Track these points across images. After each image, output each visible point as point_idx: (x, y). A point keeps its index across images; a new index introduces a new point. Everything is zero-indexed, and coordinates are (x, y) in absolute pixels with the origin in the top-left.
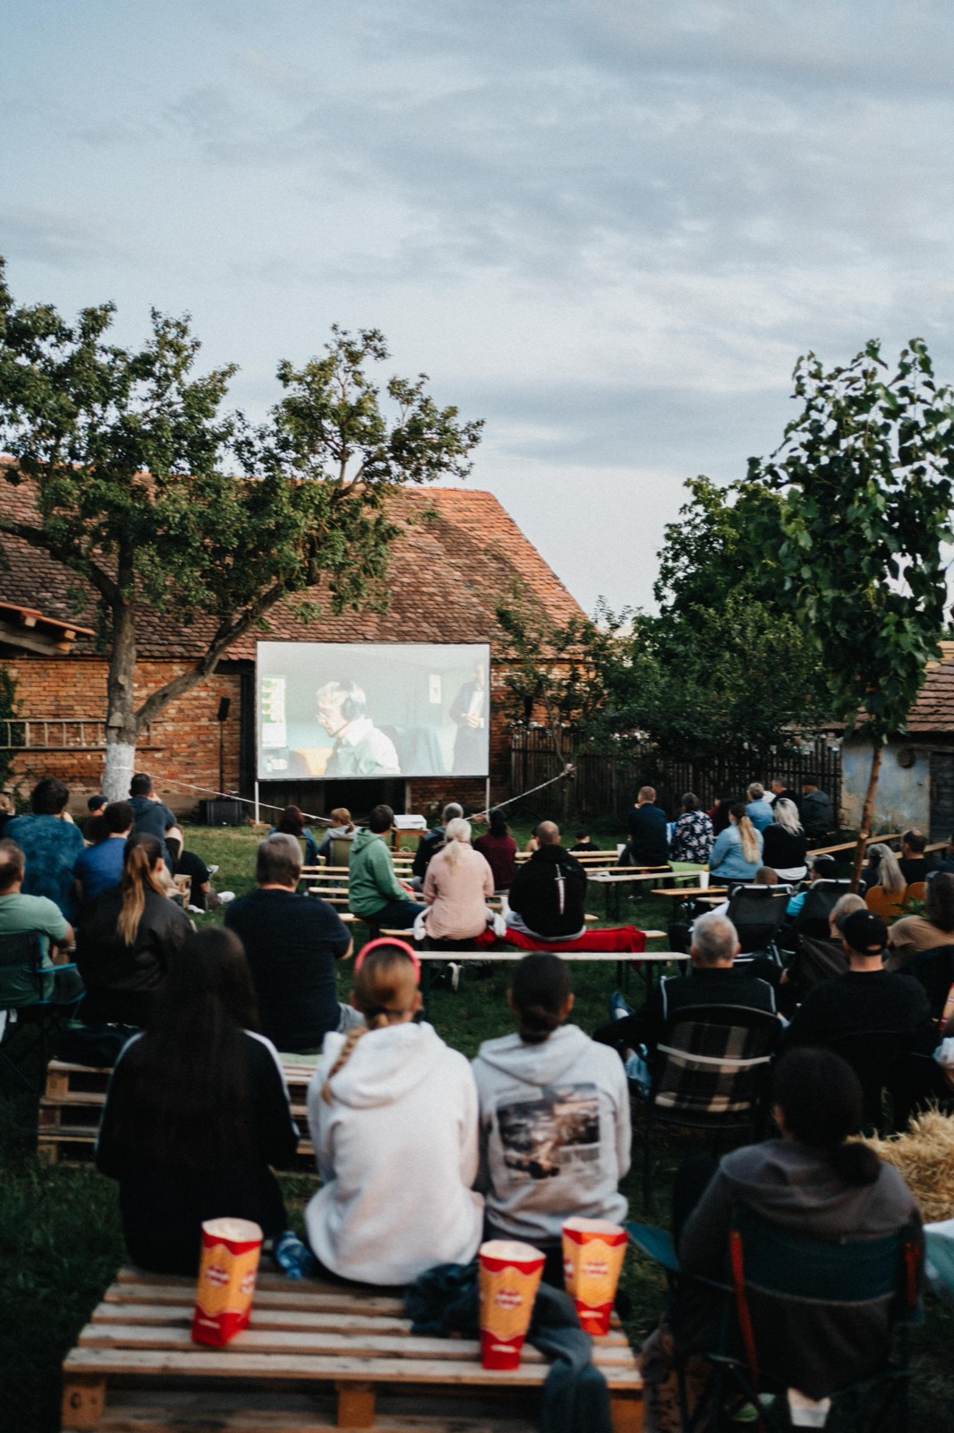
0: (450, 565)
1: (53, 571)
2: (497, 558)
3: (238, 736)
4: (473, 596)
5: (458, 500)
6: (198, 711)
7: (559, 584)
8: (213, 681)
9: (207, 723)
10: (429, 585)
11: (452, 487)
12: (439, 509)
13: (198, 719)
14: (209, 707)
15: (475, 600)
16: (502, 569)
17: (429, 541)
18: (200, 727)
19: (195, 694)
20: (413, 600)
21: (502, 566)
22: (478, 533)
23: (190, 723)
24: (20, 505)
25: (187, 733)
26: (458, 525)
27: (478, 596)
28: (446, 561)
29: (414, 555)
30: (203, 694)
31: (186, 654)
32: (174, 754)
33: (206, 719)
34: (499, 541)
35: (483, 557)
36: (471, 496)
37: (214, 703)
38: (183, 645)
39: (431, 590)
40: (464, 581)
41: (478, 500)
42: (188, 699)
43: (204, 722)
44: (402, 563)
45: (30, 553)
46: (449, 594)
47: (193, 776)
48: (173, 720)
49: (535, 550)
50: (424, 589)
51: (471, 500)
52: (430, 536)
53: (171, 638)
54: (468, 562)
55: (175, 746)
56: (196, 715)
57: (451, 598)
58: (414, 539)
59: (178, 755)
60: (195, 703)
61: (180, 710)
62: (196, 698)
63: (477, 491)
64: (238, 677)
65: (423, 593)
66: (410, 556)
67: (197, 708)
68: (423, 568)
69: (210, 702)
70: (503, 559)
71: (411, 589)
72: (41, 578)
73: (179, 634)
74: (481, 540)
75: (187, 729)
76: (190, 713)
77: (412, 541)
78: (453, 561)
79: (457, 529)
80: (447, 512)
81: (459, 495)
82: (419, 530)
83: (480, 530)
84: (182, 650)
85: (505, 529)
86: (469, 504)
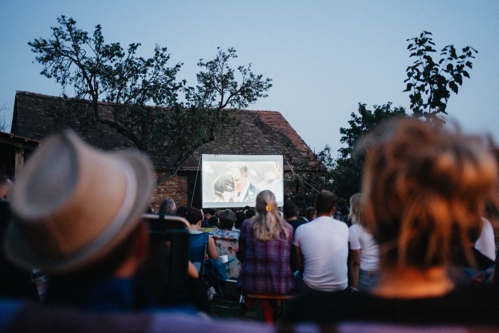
0: (264, 137)
1: (120, 140)
2: (282, 135)
3: (187, 199)
4: (273, 148)
5: (267, 115)
6: (172, 190)
7: (305, 144)
8: (177, 179)
9: (175, 194)
10: (257, 144)
11: (265, 110)
12: (260, 118)
13: (172, 192)
14: (176, 188)
15: (273, 149)
16: (284, 139)
17: (256, 129)
19: (171, 183)
20: (250, 150)
21: (283, 137)
22: (274, 126)
23: (169, 194)
24: (109, 117)
26: (267, 123)
27: (275, 148)
28: (263, 136)
29: (250, 134)
30: (174, 183)
31: (167, 169)
33: (175, 193)
34: (282, 129)
35: (277, 134)
36: (272, 113)
37: (177, 187)
38: (166, 166)
39: (257, 146)
40: (269, 143)
41: (274, 115)
42: (168, 185)
43: (174, 194)
44: (247, 137)
45: (112, 134)
46: (264, 147)
48: (163, 193)
49: (296, 132)
50: (255, 146)
51: (272, 115)
52: (257, 127)
53: (162, 163)
54: (271, 136)
56: (171, 191)
57: (265, 149)
58: (251, 128)
60: (171, 187)
61: (165, 189)
62: (171, 185)
63: (274, 112)
64: (187, 177)
65: (254, 147)
66: (249, 134)
67: (171, 188)
68: (254, 138)
69: (176, 186)
70: (284, 135)
71: (250, 146)
72: (115, 142)
73: (165, 162)
74: (276, 129)
76: (169, 190)
77: (250, 129)
78: (265, 136)
79: (267, 125)
80: (263, 119)
81: (268, 113)
82: (253, 125)
83: (275, 125)
84: (166, 167)
85: (284, 124)
86: (271, 116)
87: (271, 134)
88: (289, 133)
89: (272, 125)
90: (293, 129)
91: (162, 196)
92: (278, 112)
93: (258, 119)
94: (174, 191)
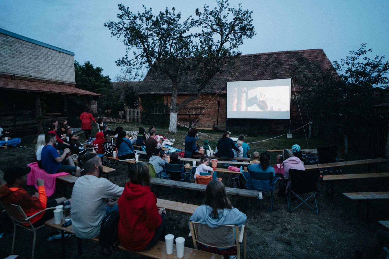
2: (315, 65)
5: (310, 52)
6: (216, 106)
8: (219, 99)
11: (310, 49)
12: (303, 55)
16: (316, 67)
17: (295, 63)
18: (216, 110)
19: (214, 102)
25: (212, 111)
26: (307, 58)
29: (288, 66)
32: (210, 116)
34: (318, 60)
35: (311, 65)
36: (315, 50)
41: (317, 51)
44: (284, 68)
47: (214, 121)
48: (209, 108)
52: (296, 61)
55: (210, 114)
58: (291, 63)
59: (211, 116)
60: (215, 104)
61: (211, 106)
63: (317, 49)
67: (215, 105)
68: (289, 69)
70: (317, 65)
74: (313, 61)
75: (213, 110)
76: (213, 106)
80: (305, 55)
81: (311, 51)
82: (294, 60)
83: (313, 58)
84: (210, 92)
85: (322, 57)
86: (313, 53)
87: (306, 65)
88: (323, 63)
89: (310, 59)
90: (328, 60)
91: (209, 110)
92: (321, 49)
93: (301, 56)
94: (216, 107)
